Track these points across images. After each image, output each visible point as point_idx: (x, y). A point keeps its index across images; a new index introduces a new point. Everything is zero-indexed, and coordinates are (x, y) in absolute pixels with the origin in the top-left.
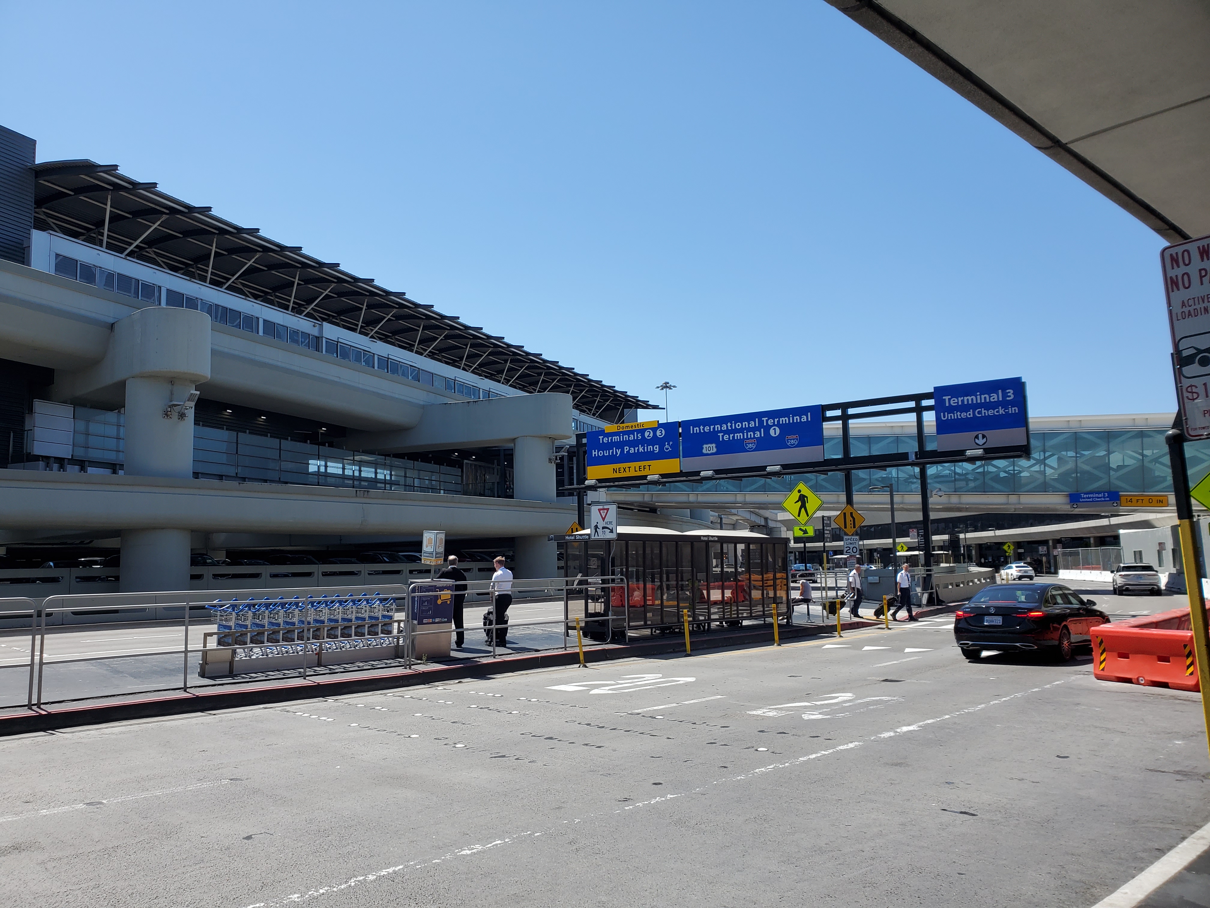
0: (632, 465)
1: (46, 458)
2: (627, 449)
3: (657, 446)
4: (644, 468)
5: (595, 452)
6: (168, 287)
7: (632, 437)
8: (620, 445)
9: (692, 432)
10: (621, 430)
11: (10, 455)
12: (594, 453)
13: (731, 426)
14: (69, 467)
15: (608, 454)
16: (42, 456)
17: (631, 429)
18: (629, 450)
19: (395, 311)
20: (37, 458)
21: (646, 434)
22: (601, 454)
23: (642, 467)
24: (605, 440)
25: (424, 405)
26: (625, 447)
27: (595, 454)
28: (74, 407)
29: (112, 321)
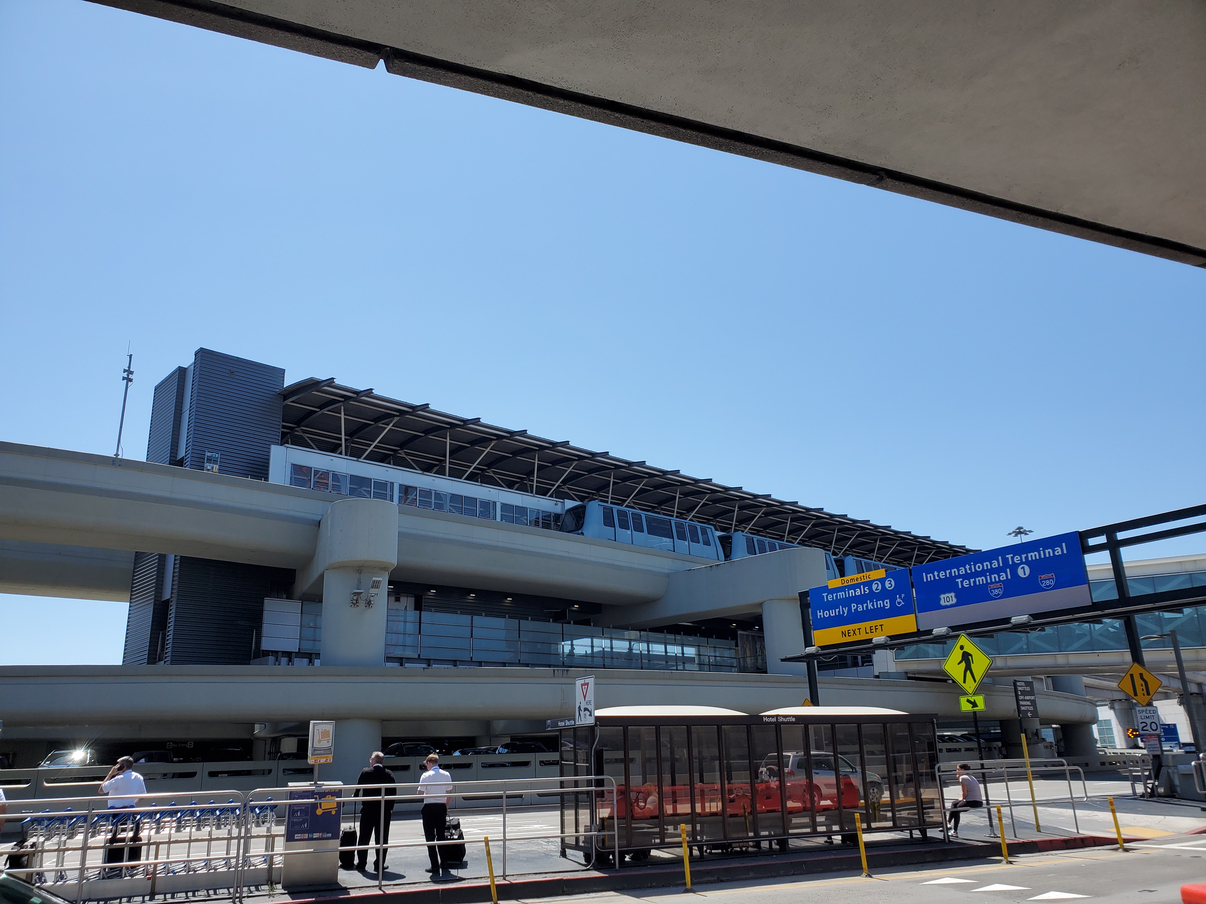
0: (862, 625)
1: (275, 653)
2: (854, 606)
3: (888, 601)
4: (876, 629)
5: (820, 612)
6: (401, 483)
7: (858, 593)
8: (847, 602)
9: (925, 581)
10: (846, 584)
11: (253, 652)
12: (819, 614)
13: (970, 569)
14: (296, 660)
15: (834, 614)
16: (272, 652)
17: (856, 582)
18: (857, 607)
19: (645, 480)
20: (267, 653)
21: (874, 587)
22: (827, 614)
23: (874, 627)
24: (830, 597)
25: (669, 574)
26: (852, 605)
27: (820, 616)
28: (302, 603)
29: (319, 518)
